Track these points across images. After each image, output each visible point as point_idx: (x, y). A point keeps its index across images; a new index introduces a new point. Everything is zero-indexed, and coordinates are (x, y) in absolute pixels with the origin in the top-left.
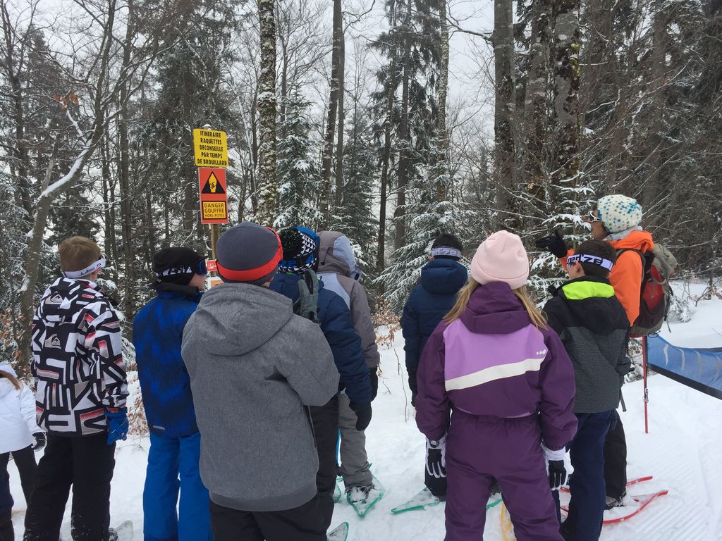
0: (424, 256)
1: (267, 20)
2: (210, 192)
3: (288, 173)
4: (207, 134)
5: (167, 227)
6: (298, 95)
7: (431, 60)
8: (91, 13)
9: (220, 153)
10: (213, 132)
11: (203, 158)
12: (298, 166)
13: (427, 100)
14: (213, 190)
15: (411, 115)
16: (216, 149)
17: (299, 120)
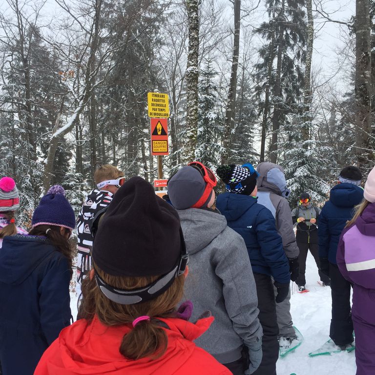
0: (293, 179)
1: (194, 18)
2: (157, 134)
3: (202, 120)
4: (156, 96)
5: (114, 156)
6: (209, 68)
7: (298, 40)
8: (73, 16)
9: (164, 108)
10: (160, 94)
11: (154, 112)
12: (209, 116)
13: (295, 68)
14: (159, 133)
15: (283, 80)
16: (161, 105)
17: (210, 85)
